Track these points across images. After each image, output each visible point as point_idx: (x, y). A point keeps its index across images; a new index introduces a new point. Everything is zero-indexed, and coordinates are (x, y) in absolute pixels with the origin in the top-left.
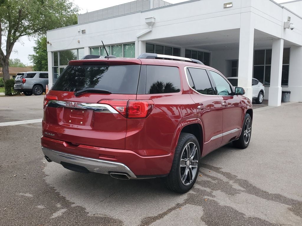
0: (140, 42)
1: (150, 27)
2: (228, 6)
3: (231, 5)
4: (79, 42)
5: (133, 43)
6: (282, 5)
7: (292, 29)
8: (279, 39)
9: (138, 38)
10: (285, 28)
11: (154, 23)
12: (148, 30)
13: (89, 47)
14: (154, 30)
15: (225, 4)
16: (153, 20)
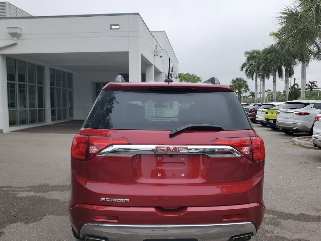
1: (15, 38)
2: (113, 27)
3: (118, 27)
6: (153, 34)
7: (161, 57)
8: (152, 65)
10: (155, 55)
11: (20, 34)
12: (12, 42)
14: (20, 42)
15: (111, 25)
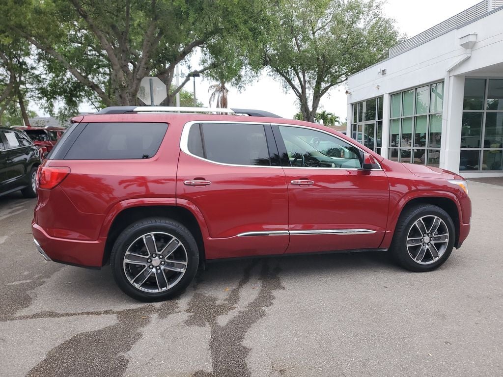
0: (452, 78)
1: (468, 51)
4: (378, 87)
5: (442, 81)
9: (450, 71)
11: (475, 43)
12: (464, 57)
13: (390, 94)
14: (475, 55)
16: (472, 39)
